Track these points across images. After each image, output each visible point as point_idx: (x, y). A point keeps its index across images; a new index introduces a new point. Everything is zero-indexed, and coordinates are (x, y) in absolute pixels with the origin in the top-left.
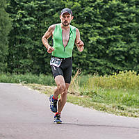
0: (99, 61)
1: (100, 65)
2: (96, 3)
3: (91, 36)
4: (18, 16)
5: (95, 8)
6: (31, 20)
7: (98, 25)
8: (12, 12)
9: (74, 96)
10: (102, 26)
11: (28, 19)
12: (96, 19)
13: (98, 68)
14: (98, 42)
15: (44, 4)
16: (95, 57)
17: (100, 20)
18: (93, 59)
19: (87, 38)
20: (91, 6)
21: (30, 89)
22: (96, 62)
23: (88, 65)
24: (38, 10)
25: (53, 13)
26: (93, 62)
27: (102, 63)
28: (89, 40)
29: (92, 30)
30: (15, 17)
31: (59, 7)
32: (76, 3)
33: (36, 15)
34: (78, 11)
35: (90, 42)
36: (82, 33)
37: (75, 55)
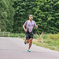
0: (52, 27)
1: (52, 29)
2: (51, 3)
3: (49, 17)
4: (18, 9)
5: (50, 5)
6: (23, 11)
7: (52, 12)
8: (15, 7)
9: (41, 43)
11: (22, 10)
12: (51, 10)
13: (52, 31)
14: (52, 20)
15: (29, 3)
16: (50, 26)
17: (52, 10)
22: (51, 28)
23: (47, 30)
26: (49, 28)
28: (48, 19)
29: (49, 15)
30: (16, 9)
32: (42, 3)
33: (25, 8)
34: (43, 6)
35: (48, 20)
36: (44, 16)
37: (41, 25)
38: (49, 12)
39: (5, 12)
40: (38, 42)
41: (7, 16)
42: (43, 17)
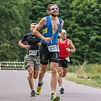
0: (97, 53)
2: (95, 11)
3: (92, 36)
5: (94, 15)
7: (97, 27)
10: (99, 28)
12: (95, 23)
13: (97, 59)
14: (97, 40)
16: (95, 51)
17: (98, 24)
18: (93, 53)
19: (89, 37)
20: (91, 14)
22: (95, 54)
23: (90, 57)
27: (99, 55)
29: (92, 31)
32: (80, 12)
34: (81, 17)
35: (91, 40)
36: (85, 34)
37: (80, 50)
38: (93, 27)
39: (17, 28)
40: (78, 77)
41: (20, 34)
42: (82, 35)
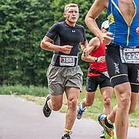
21: (23, 100)
24: (27, 21)
25: (42, 24)
31: (48, 18)
